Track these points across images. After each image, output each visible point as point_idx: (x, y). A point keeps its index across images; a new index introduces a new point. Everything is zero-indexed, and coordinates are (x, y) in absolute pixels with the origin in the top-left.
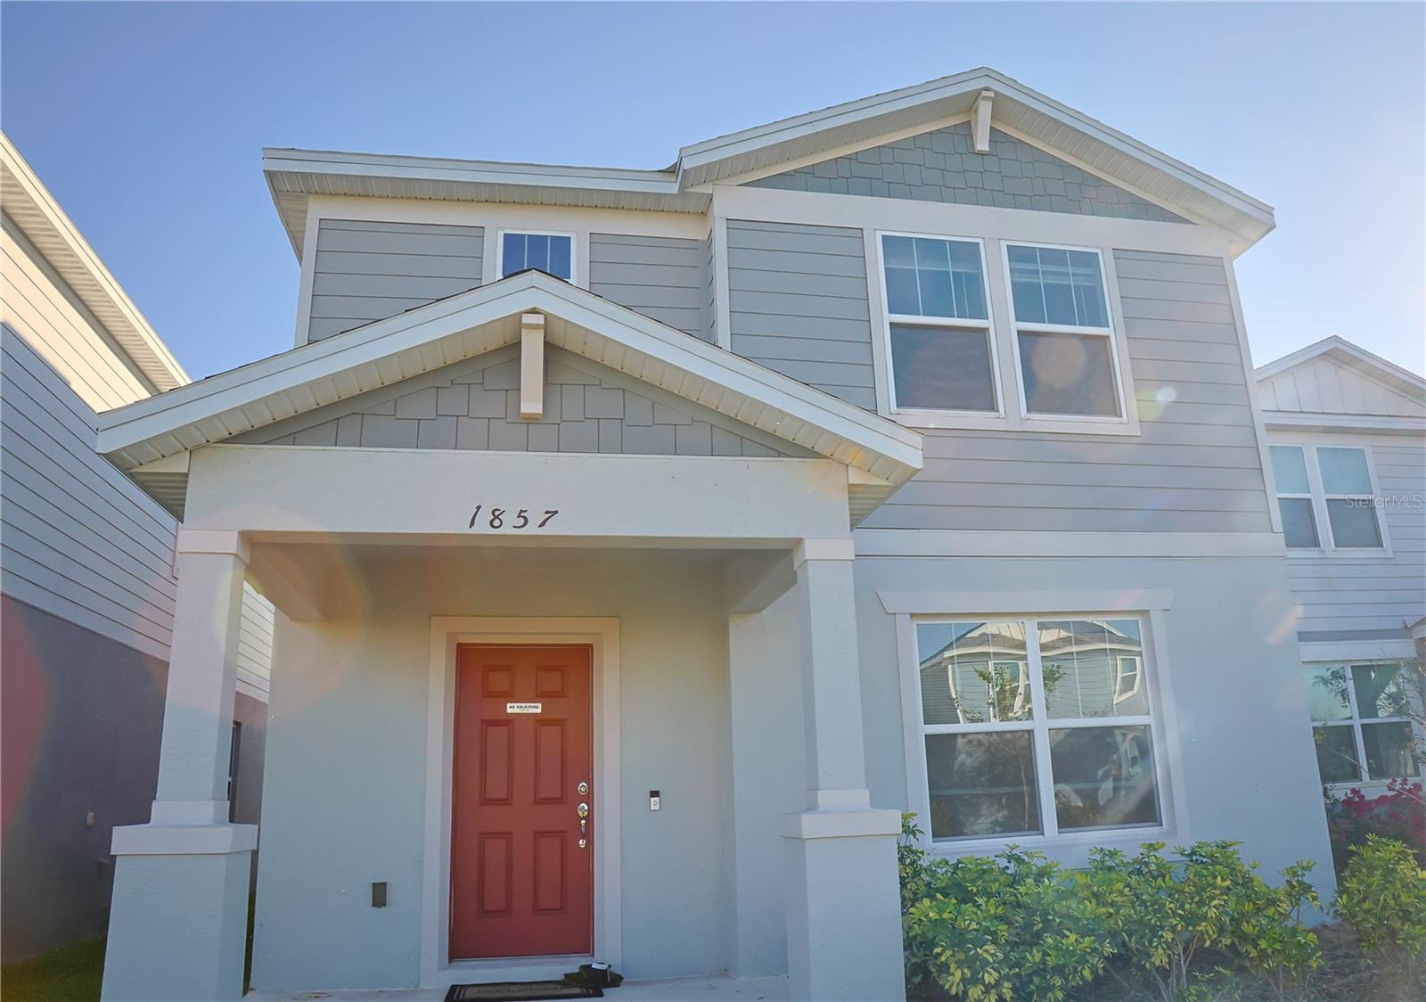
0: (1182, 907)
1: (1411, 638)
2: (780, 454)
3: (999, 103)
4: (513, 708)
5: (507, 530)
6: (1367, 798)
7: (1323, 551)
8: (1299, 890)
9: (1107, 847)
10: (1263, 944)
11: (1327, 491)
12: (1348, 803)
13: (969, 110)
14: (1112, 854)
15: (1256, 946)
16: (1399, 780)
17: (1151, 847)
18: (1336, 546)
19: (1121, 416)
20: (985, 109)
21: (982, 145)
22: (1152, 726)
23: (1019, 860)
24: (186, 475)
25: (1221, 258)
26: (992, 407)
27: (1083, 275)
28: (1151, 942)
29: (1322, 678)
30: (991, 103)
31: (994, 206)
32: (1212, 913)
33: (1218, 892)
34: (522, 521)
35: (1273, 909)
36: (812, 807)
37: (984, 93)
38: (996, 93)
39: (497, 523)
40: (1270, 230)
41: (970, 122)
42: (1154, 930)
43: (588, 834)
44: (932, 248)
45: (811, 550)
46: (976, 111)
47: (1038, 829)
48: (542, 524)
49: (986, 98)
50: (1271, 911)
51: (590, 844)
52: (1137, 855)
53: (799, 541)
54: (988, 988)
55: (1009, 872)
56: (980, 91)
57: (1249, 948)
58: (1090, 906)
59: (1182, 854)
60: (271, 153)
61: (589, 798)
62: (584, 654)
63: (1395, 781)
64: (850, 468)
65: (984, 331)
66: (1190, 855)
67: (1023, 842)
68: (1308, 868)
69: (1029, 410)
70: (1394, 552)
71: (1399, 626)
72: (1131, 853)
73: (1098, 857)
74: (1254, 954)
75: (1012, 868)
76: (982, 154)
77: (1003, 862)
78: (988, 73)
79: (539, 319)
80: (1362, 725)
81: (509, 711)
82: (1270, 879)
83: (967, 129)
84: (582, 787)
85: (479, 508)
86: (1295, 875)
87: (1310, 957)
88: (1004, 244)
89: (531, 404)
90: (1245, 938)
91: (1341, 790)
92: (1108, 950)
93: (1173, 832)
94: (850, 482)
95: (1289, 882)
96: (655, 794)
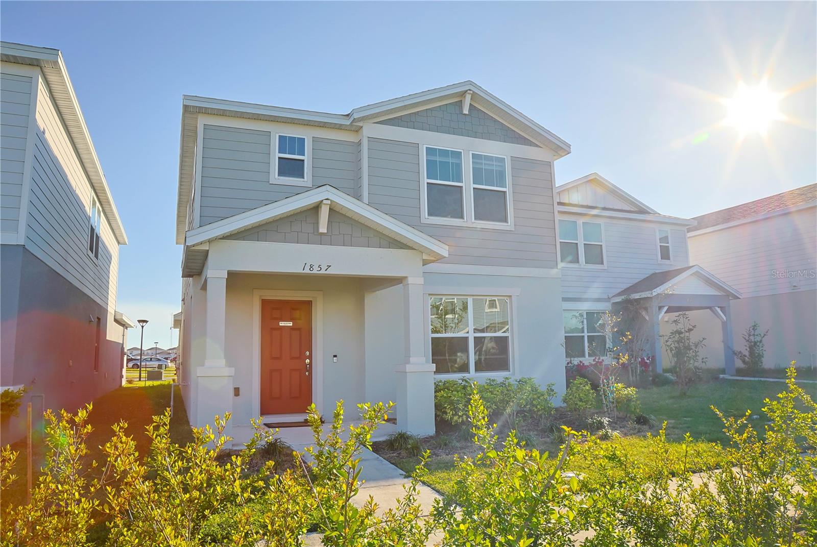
0: (516, 395)
1: (610, 302)
2: (401, 248)
3: (474, 96)
4: (282, 324)
5: (315, 272)
6: (585, 364)
7: (580, 265)
8: (551, 391)
9: (492, 378)
10: (539, 407)
11: (584, 241)
12: (578, 366)
13: (462, 95)
14: (493, 380)
15: (536, 407)
16: (598, 358)
17: (507, 378)
18: (586, 263)
19: (508, 223)
20: (468, 97)
21: (466, 111)
22: (510, 337)
23: (466, 381)
24: (208, 250)
25: (550, 162)
26: (462, 217)
27: (499, 166)
28: (506, 405)
29: (575, 316)
30: (471, 95)
31: (468, 137)
32: (525, 397)
33: (527, 391)
34: (320, 269)
35: (542, 397)
36: (408, 362)
37: (469, 91)
38: (473, 92)
39: (312, 269)
40: (569, 153)
41: (461, 100)
42: (508, 402)
43: (310, 371)
44: (444, 153)
45: (411, 280)
46: (465, 97)
47: (468, 371)
48: (326, 270)
49: (469, 93)
50: (542, 398)
51: (311, 374)
52: (502, 381)
53: (406, 277)
54: (460, 416)
55: (462, 384)
56: (467, 91)
57: (534, 408)
58: (489, 394)
59: (516, 381)
60: (186, 97)
61: (310, 357)
62: (309, 304)
63: (596, 358)
64: (424, 254)
65: (461, 187)
66: (519, 382)
67: (466, 375)
68: (553, 385)
69: (475, 219)
70: (608, 267)
71: (607, 297)
72: (499, 380)
73: (488, 381)
74: (536, 410)
75: (464, 383)
76: (465, 115)
77: (460, 381)
78: (470, 83)
79: (329, 202)
80: (588, 336)
81: (280, 325)
82: (543, 389)
83: (460, 104)
84: (308, 353)
85: (306, 264)
86: (550, 387)
87: (551, 411)
88: (471, 152)
89: (323, 229)
90: (534, 405)
91: (576, 361)
92: (494, 407)
93: (514, 374)
94: (424, 258)
95: (548, 389)
96: (335, 356)
